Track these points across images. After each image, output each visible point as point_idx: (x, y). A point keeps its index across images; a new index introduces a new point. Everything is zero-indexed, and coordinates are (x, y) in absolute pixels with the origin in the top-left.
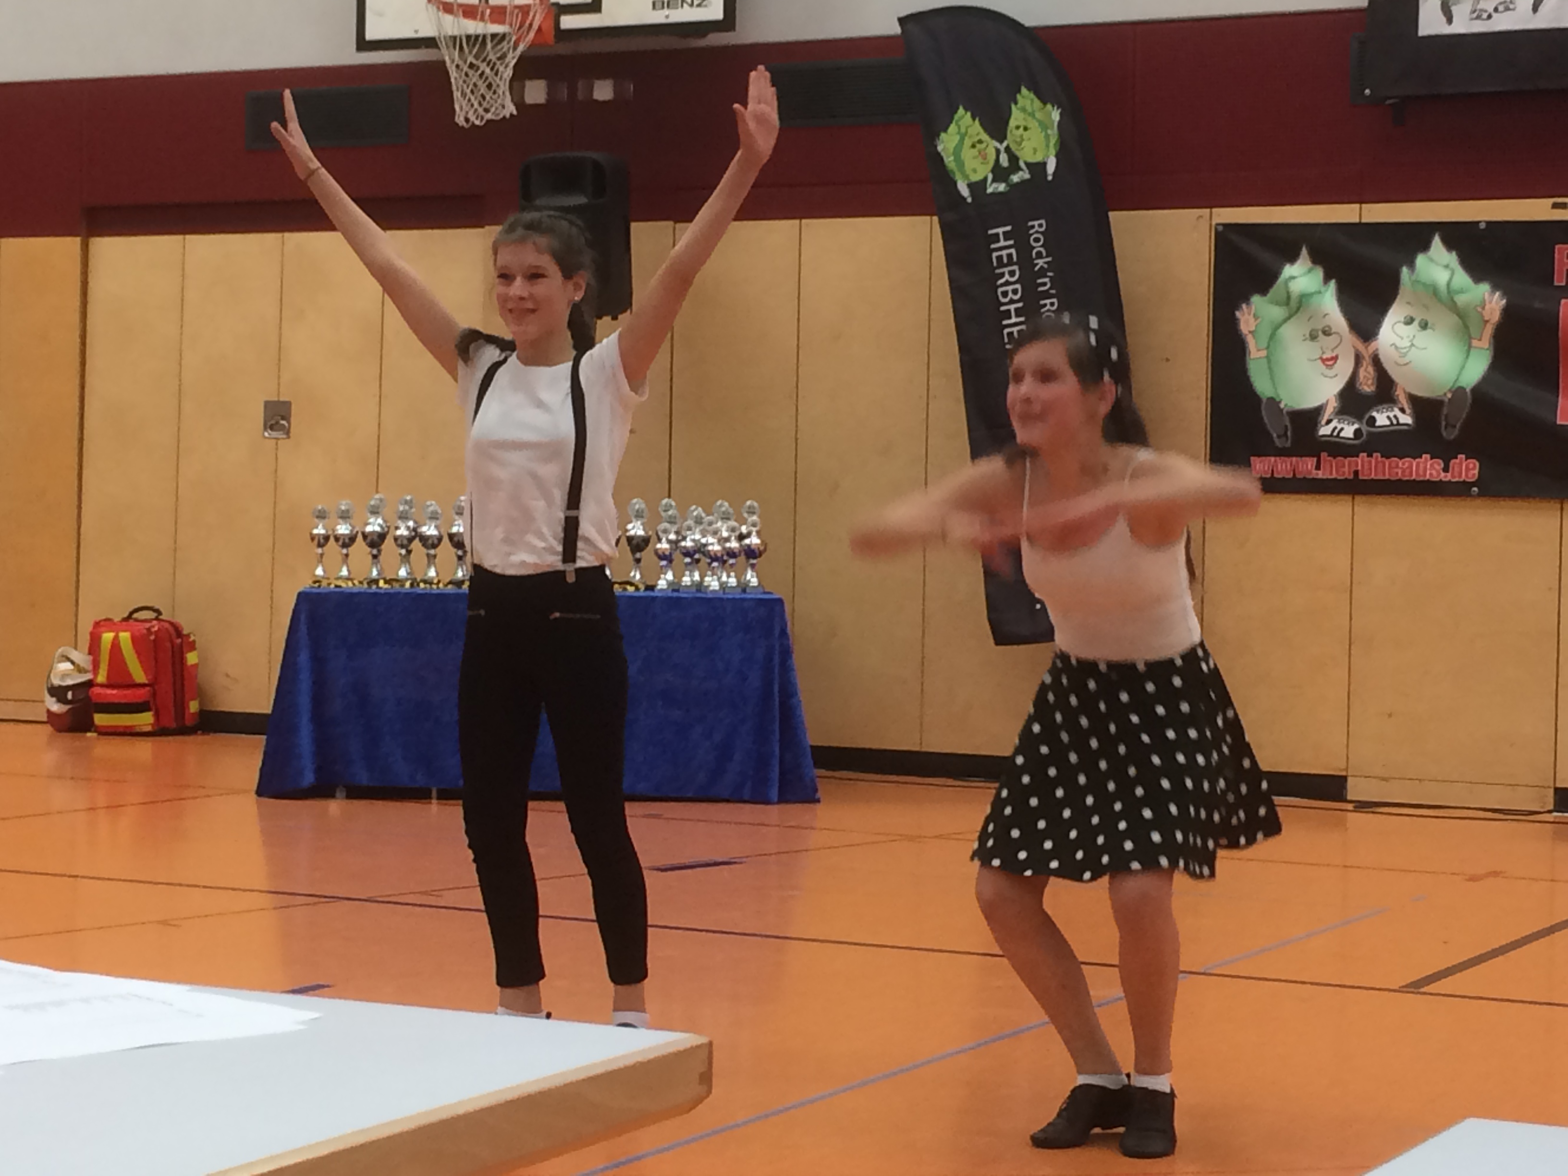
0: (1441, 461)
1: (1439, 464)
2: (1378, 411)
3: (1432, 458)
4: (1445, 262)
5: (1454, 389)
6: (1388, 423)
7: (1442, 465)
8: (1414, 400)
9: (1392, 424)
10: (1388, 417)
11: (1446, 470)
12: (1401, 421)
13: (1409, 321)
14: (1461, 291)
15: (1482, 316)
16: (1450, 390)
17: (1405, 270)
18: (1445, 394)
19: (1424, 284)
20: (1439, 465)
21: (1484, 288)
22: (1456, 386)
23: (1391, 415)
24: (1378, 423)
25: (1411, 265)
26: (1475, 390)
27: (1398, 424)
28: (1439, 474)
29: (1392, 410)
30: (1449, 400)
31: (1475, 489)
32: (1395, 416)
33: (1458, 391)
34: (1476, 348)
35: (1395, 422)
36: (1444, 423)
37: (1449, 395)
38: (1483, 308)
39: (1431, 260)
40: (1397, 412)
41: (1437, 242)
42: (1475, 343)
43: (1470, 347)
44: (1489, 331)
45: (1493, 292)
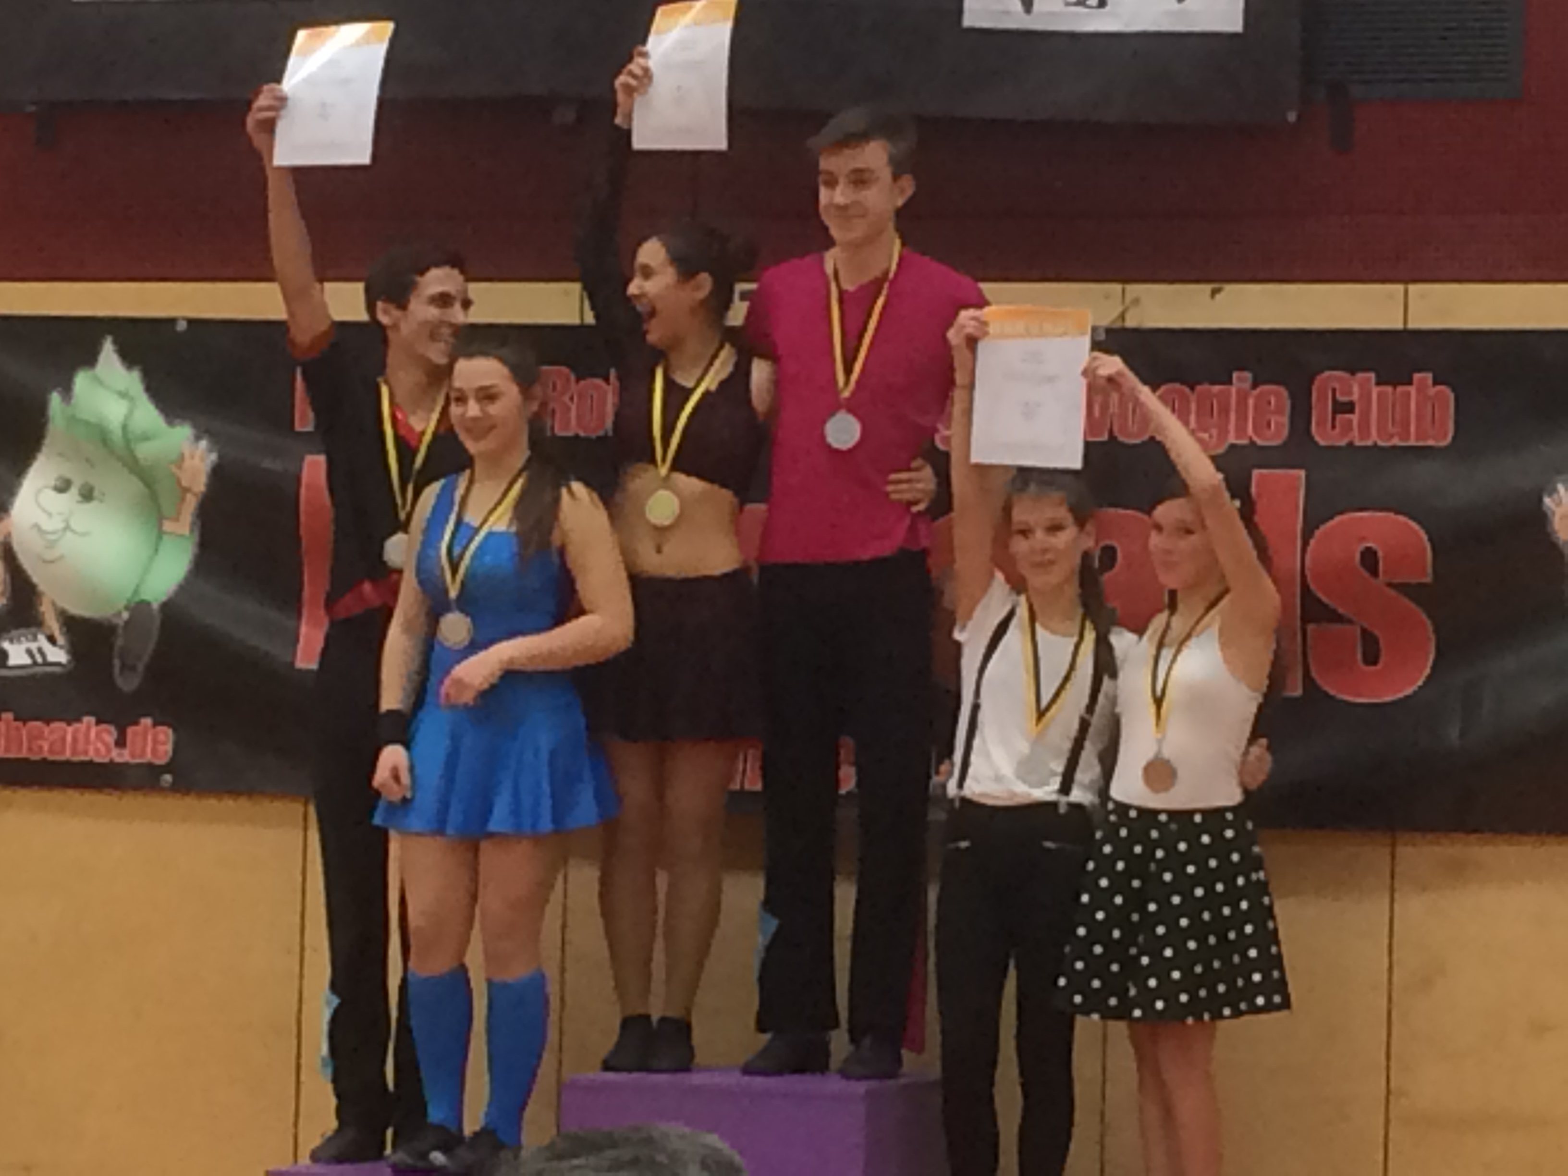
0: (112, 728)
1: (110, 734)
2: (11, 641)
3: (98, 722)
4: (121, 386)
5: (132, 605)
6: (27, 661)
7: (115, 734)
8: (71, 623)
9: (35, 663)
10: (29, 652)
11: (121, 743)
12: (51, 658)
13: (63, 487)
14: (146, 437)
15: (179, 482)
16: (127, 608)
17: (55, 399)
18: (119, 614)
19: (87, 423)
20: (109, 732)
21: (183, 432)
22: (137, 599)
23: (33, 646)
24: (12, 662)
25: (67, 390)
26: (165, 606)
27: (46, 663)
28: (109, 751)
29: (35, 639)
30: (127, 623)
31: (168, 778)
32: (40, 651)
33: (139, 608)
34: (171, 533)
35: (39, 660)
36: (117, 663)
37: (125, 615)
38: (180, 467)
39: (100, 382)
40: (42, 641)
41: (108, 351)
42: (167, 526)
43: (161, 534)
44: (191, 504)
45: (198, 438)
